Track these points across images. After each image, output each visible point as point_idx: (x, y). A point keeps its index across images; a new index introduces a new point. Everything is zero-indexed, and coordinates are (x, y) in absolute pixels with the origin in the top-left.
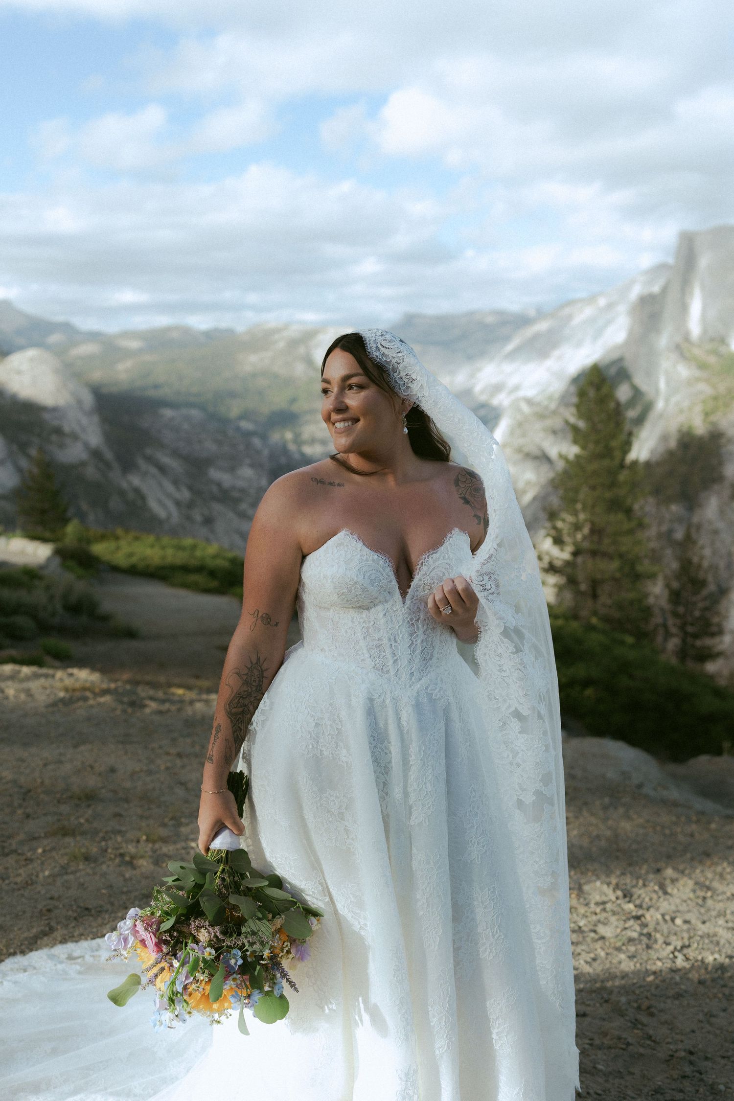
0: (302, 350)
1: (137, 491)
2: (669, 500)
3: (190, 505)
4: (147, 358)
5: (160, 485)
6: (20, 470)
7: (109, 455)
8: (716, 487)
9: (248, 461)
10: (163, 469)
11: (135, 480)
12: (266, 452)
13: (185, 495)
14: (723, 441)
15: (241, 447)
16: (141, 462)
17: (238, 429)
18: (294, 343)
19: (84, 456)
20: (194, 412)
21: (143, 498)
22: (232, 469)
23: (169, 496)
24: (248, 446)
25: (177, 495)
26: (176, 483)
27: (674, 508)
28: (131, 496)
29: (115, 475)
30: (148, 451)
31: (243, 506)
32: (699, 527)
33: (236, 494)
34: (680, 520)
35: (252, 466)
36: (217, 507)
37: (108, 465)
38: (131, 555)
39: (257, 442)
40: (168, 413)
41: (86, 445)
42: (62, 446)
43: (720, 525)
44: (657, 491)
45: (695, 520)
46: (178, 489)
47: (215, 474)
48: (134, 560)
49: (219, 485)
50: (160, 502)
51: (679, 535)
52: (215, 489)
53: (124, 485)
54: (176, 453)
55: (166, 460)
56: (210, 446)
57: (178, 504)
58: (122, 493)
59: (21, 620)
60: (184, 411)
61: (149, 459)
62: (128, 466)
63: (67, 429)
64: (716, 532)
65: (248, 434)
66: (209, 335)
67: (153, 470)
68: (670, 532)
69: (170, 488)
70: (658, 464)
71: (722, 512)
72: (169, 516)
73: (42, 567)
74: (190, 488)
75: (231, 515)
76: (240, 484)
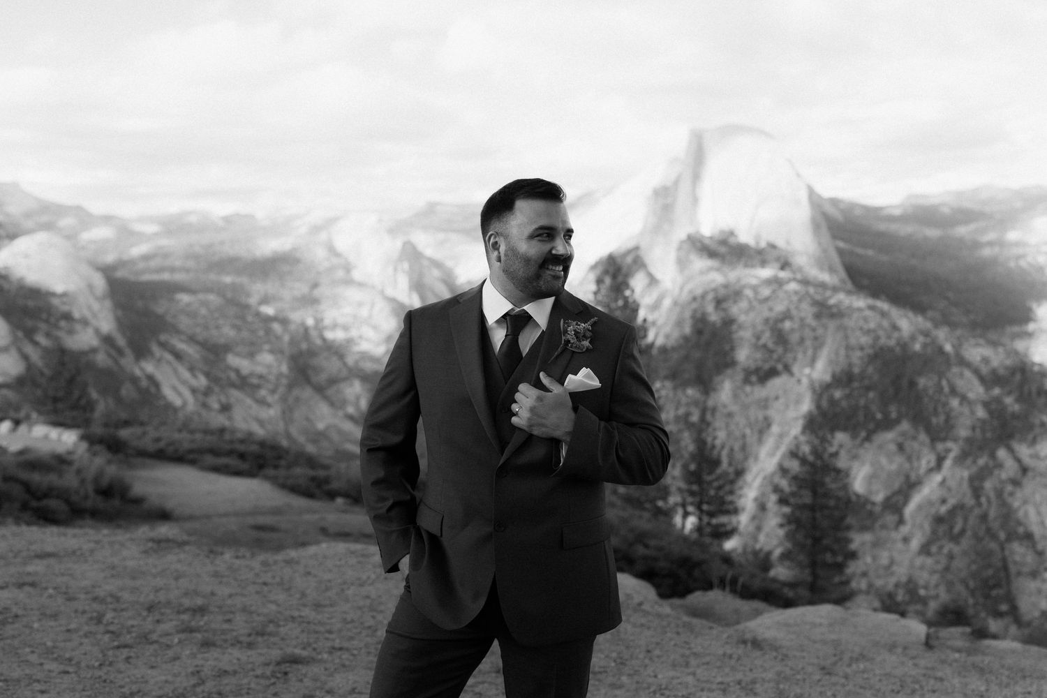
0: (323, 236)
1: (151, 378)
2: (685, 384)
3: (207, 392)
4: (164, 242)
5: (175, 371)
6: (25, 357)
7: (121, 341)
8: (729, 371)
9: (267, 347)
10: (178, 356)
11: (149, 367)
12: (286, 338)
13: (202, 381)
14: (734, 327)
15: (261, 333)
16: (156, 349)
17: (258, 314)
18: (316, 229)
19: (95, 342)
20: (212, 297)
21: (157, 385)
22: (251, 356)
23: (184, 382)
24: (268, 331)
25: (194, 382)
26: (192, 369)
27: (690, 392)
28: (144, 383)
29: (128, 362)
30: (163, 337)
31: (263, 393)
32: (714, 410)
33: (255, 381)
34: (696, 403)
35: (272, 352)
36: (235, 394)
37: (120, 352)
38: (158, 440)
39: (276, 327)
40: (184, 298)
41: (97, 331)
42: (71, 332)
43: (734, 408)
44: (673, 376)
45: (710, 403)
46: (195, 376)
47: (233, 360)
48: (162, 444)
49: (237, 371)
50: (175, 389)
51: (695, 418)
52: (233, 375)
53: (138, 372)
54: (192, 339)
55: (181, 346)
56: (228, 332)
57: (194, 391)
58: (134, 380)
59: (53, 503)
60: (201, 296)
61: (163, 345)
62: (141, 352)
63: (76, 315)
64: (730, 415)
65: (268, 320)
66: (227, 220)
67: (169, 357)
68: (688, 415)
69: (186, 375)
70: (674, 349)
71: (735, 396)
72: (185, 404)
73: (70, 453)
74: (207, 375)
75: (249, 401)
76: (260, 370)
